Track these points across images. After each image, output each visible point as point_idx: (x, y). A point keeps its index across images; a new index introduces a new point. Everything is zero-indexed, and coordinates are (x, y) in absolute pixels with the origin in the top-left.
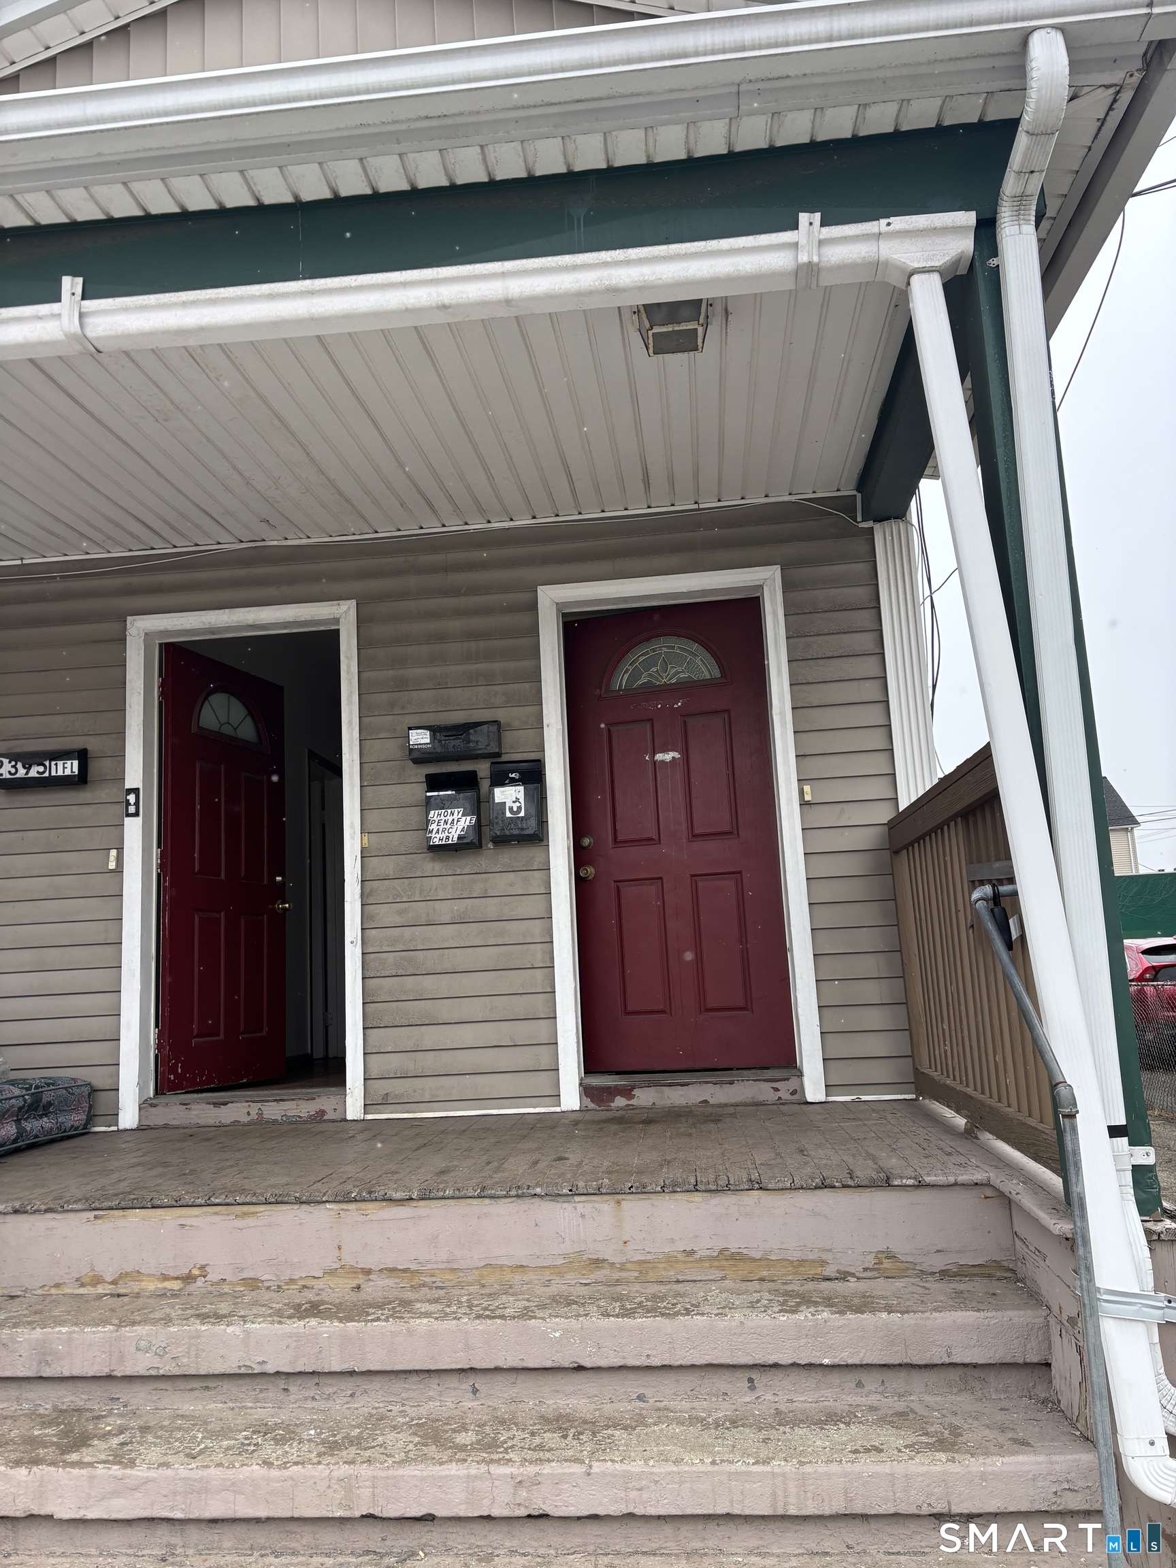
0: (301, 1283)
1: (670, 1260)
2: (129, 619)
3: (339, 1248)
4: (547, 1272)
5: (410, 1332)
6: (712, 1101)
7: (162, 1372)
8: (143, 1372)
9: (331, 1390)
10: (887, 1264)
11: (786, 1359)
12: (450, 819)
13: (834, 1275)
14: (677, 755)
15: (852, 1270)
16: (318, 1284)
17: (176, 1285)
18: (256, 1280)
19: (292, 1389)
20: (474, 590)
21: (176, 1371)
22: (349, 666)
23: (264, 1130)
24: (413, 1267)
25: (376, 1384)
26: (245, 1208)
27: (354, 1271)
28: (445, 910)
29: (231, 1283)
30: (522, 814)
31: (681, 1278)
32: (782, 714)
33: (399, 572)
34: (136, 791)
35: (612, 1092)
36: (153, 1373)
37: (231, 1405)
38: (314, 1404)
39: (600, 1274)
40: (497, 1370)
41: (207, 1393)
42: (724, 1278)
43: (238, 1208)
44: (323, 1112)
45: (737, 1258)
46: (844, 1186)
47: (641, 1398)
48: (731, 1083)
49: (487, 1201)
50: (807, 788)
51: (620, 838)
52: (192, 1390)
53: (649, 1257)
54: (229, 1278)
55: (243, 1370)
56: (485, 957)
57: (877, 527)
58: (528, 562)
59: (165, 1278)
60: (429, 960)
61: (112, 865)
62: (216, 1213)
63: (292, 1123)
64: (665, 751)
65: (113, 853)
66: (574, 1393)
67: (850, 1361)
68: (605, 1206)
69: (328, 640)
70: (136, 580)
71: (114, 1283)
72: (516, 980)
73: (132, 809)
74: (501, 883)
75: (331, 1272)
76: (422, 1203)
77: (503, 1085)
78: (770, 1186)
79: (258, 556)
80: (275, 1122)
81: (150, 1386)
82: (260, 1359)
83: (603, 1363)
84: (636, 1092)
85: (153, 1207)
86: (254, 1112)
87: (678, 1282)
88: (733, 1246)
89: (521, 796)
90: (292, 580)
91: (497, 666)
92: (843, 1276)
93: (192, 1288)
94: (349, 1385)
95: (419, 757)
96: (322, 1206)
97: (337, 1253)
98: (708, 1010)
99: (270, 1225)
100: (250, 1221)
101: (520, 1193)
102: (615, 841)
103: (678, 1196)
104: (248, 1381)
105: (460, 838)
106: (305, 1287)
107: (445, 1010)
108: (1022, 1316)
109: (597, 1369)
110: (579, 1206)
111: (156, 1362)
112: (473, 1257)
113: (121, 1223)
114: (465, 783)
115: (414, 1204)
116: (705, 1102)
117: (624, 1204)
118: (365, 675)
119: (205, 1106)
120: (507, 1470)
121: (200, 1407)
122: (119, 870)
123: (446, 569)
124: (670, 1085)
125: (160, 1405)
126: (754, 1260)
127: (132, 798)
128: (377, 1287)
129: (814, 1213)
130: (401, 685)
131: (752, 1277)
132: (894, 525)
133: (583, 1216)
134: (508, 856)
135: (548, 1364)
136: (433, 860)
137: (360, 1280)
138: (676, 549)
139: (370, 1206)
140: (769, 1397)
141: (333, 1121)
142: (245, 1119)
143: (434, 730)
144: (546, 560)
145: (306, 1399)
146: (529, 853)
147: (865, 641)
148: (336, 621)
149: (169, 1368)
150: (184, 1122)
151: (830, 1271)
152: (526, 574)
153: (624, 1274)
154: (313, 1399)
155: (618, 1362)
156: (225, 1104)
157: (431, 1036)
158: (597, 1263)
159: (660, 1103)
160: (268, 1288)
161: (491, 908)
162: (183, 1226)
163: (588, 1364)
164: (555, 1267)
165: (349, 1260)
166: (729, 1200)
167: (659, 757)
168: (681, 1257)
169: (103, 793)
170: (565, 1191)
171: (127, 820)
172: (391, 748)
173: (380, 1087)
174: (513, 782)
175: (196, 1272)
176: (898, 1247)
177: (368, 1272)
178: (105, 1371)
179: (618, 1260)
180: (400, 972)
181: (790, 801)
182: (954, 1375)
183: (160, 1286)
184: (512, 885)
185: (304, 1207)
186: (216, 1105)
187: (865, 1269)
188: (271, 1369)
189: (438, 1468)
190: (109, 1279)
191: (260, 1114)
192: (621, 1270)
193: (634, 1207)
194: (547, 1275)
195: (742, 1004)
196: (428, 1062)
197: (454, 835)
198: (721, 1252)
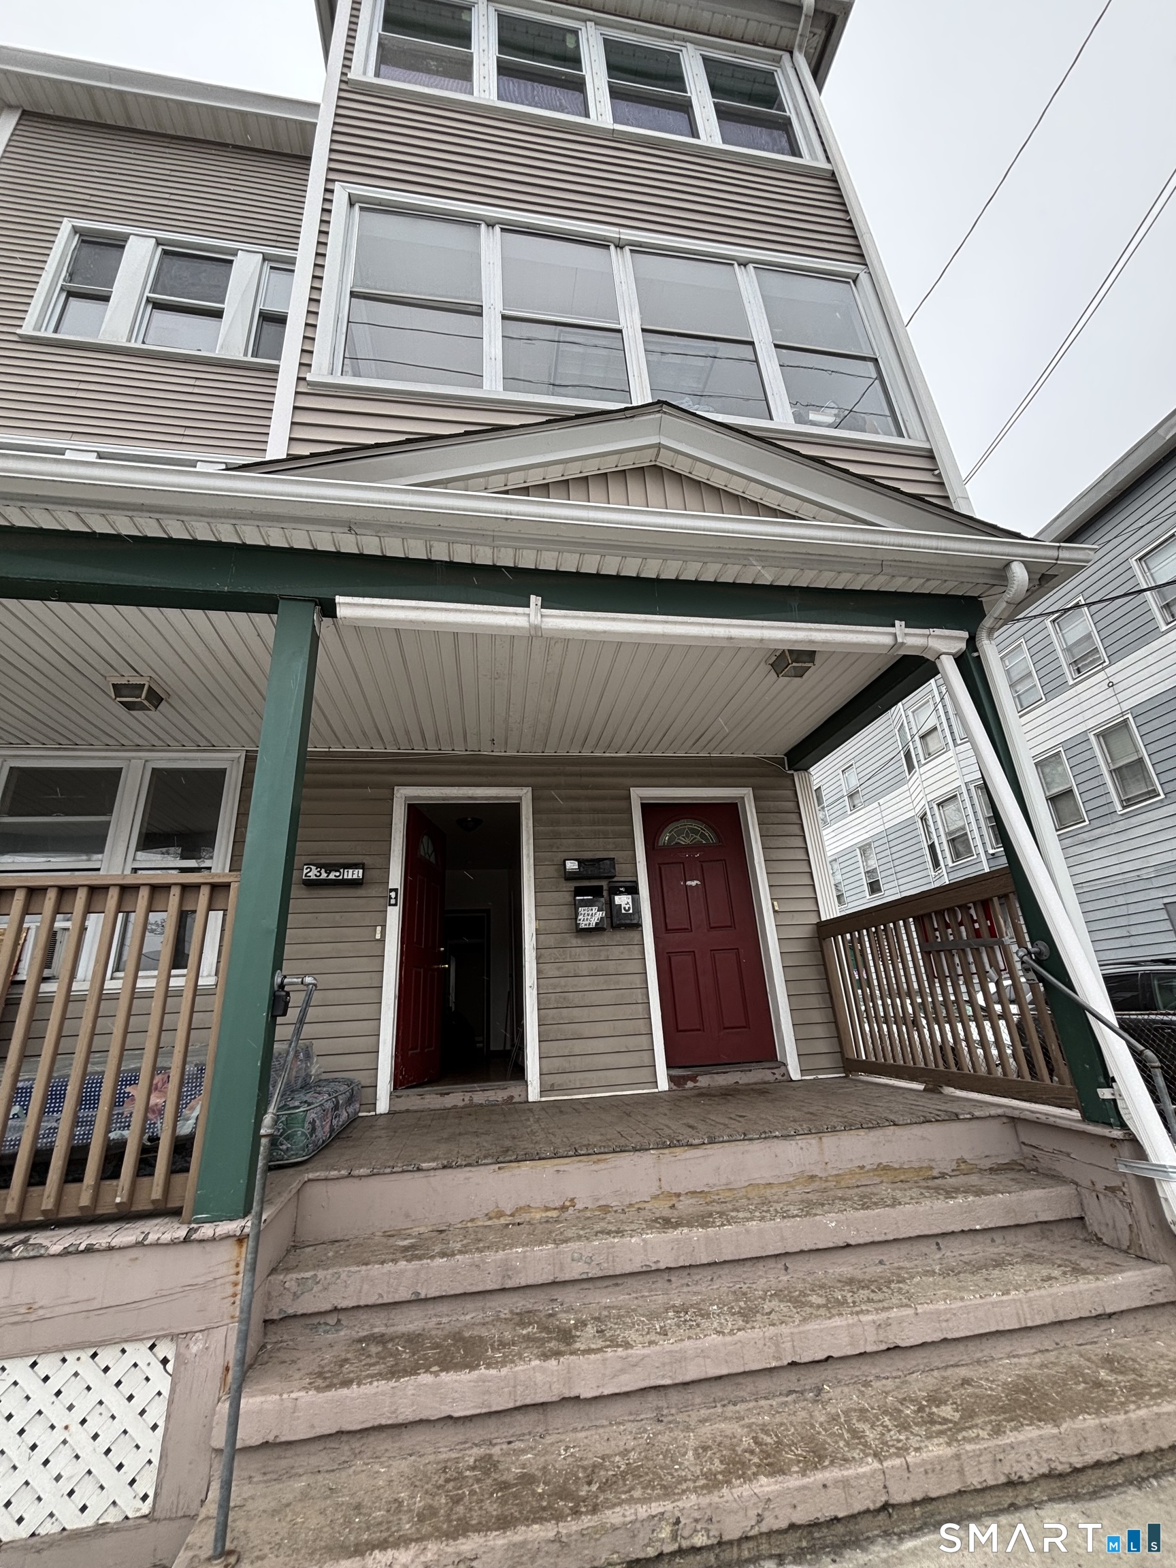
0: (637, 1206)
1: (852, 1173)
2: (396, 788)
3: (660, 1180)
4: (785, 1186)
5: (747, 1231)
6: (741, 1082)
7: (590, 1275)
8: (577, 1277)
9: (698, 1277)
10: (963, 1166)
11: (957, 1228)
12: (590, 912)
13: (937, 1175)
14: (698, 883)
15: (945, 1171)
16: (648, 1206)
17: (554, 1214)
18: (608, 1206)
19: (673, 1279)
20: (596, 787)
21: (600, 1274)
22: (527, 823)
23: (472, 1110)
24: (706, 1189)
25: (726, 1270)
26: (599, 1157)
27: (670, 1195)
28: (584, 968)
29: (592, 1210)
30: (631, 911)
31: (859, 1184)
32: (759, 863)
33: (555, 774)
34: (396, 890)
35: (686, 1079)
36: (584, 1276)
37: (635, 1295)
38: (689, 1289)
39: (815, 1185)
40: (802, 1252)
41: (618, 1288)
42: (882, 1182)
43: (595, 1156)
44: (512, 1097)
45: (886, 1168)
46: (937, 1121)
47: (881, 1262)
48: (750, 1071)
49: (747, 1142)
50: (775, 903)
51: (669, 927)
52: (606, 1287)
53: (841, 1172)
54: (590, 1207)
55: (645, 1269)
56: (608, 996)
57: (795, 774)
58: (624, 775)
59: (547, 1209)
60: (576, 998)
61: (378, 936)
62: (580, 1161)
63: (492, 1105)
64: (692, 880)
65: (379, 928)
66: (843, 1263)
67: (990, 1226)
68: (813, 1141)
69: (514, 809)
70: (400, 766)
71: (512, 1215)
72: (627, 1011)
73: (393, 901)
74: (616, 952)
75: (655, 1197)
76: (709, 1146)
77: (622, 1077)
78: (901, 1123)
79: (475, 759)
80: (481, 1105)
81: (578, 1287)
82: (655, 1260)
83: (861, 1241)
84: (699, 1078)
85: (540, 1159)
86: (467, 1099)
87: (858, 1186)
88: (884, 1161)
89: (630, 901)
90: (495, 774)
91: (609, 828)
92: (943, 1175)
93: (566, 1215)
94: (708, 1272)
95: (570, 877)
96: (648, 1152)
97: (658, 1184)
98: (725, 1028)
99: (615, 1167)
100: (602, 1165)
101: (765, 1136)
102: (667, 930)
103: (852, 1132)
104: (643, 1276)
105: (597, 924)
106: (639, 1208)
107: (586, 1030)
108: (1065, 1190)
109: (859, 1245)
110: (799, 1142)
111: (586, 1268)
112: (741, 1180)
113: (516, 1171)
114: (596, 892)
115: (705, 1147)
116: (737, 1082)
117: (824, 1139)
118: (536, 828)
119: (435, 1096)
120: (870, 1318)
121: (614, 1300)
122: (383, 940)
123: (581, 775)
124: (717, 1073)
125: (586, 1301)
126: (896, 1169)
127: (393, 894)
128: (686, 1206)
129: (923, 1138)
130: (557, 835)
131: (897, 1180)
132: (803, 773)
133: (802, 1148)
134: (619, 936)
135: (831, 1245)
136: (576, 937)
137: (674, 1201)
138: (700, 775)
139: (677, 1150)
140: (949, 1254)
141: (520, 1103)
142: (461, 1104)
143: (580, 862)
144: (635, 775)
145: (682, 1285)
146: (633, 934)
147: (795, 829)
148: (520, 798)
149: (594, 1272)
150: (420, 1107)
151: (935, 1173)
152: (626, 781)
153: (828, 1184)
154: (688, 1285)
155: (869, 1239)
156: (448, 1094)
157: (579, 1046)
158: (812, 1178)
159: (712, 1084)
160: (616, 1211)
161: (611, 967)
162: (558, 1171)
163: (853, 1243)
164: (789, 1182)
165: (666, 1188)
166: (878, 1133)
167: (689, 883)
168: (857, 1170)
169: (373, 891)
170: (792, 1133)
171: (389, 908)
172: (551, 871)
173: (550, 1079)
174: (621, 893)
175: (568, 1204)
176: (966, 1157)
177: (678, 1195)
178: (551, 1279)
179: (823, 1175)
180: (560, 1005)
181: (768, 910)
182: (1037, 1229)
183: (544, 1215)
184: (622, 953)
185: (637, 1153)
186: (442, 1095)
187: (953, 1170)
188: (662, 1266)
189: (828, 1321)
190: (509, 1213)
191: (471, 1100)
192: (826, 1181)
193: (829, 1141)
194: (784, 1189)
195: (744, 1024)
196: (578, 1063)
197: (593, 922)
198: (878, 1165)
